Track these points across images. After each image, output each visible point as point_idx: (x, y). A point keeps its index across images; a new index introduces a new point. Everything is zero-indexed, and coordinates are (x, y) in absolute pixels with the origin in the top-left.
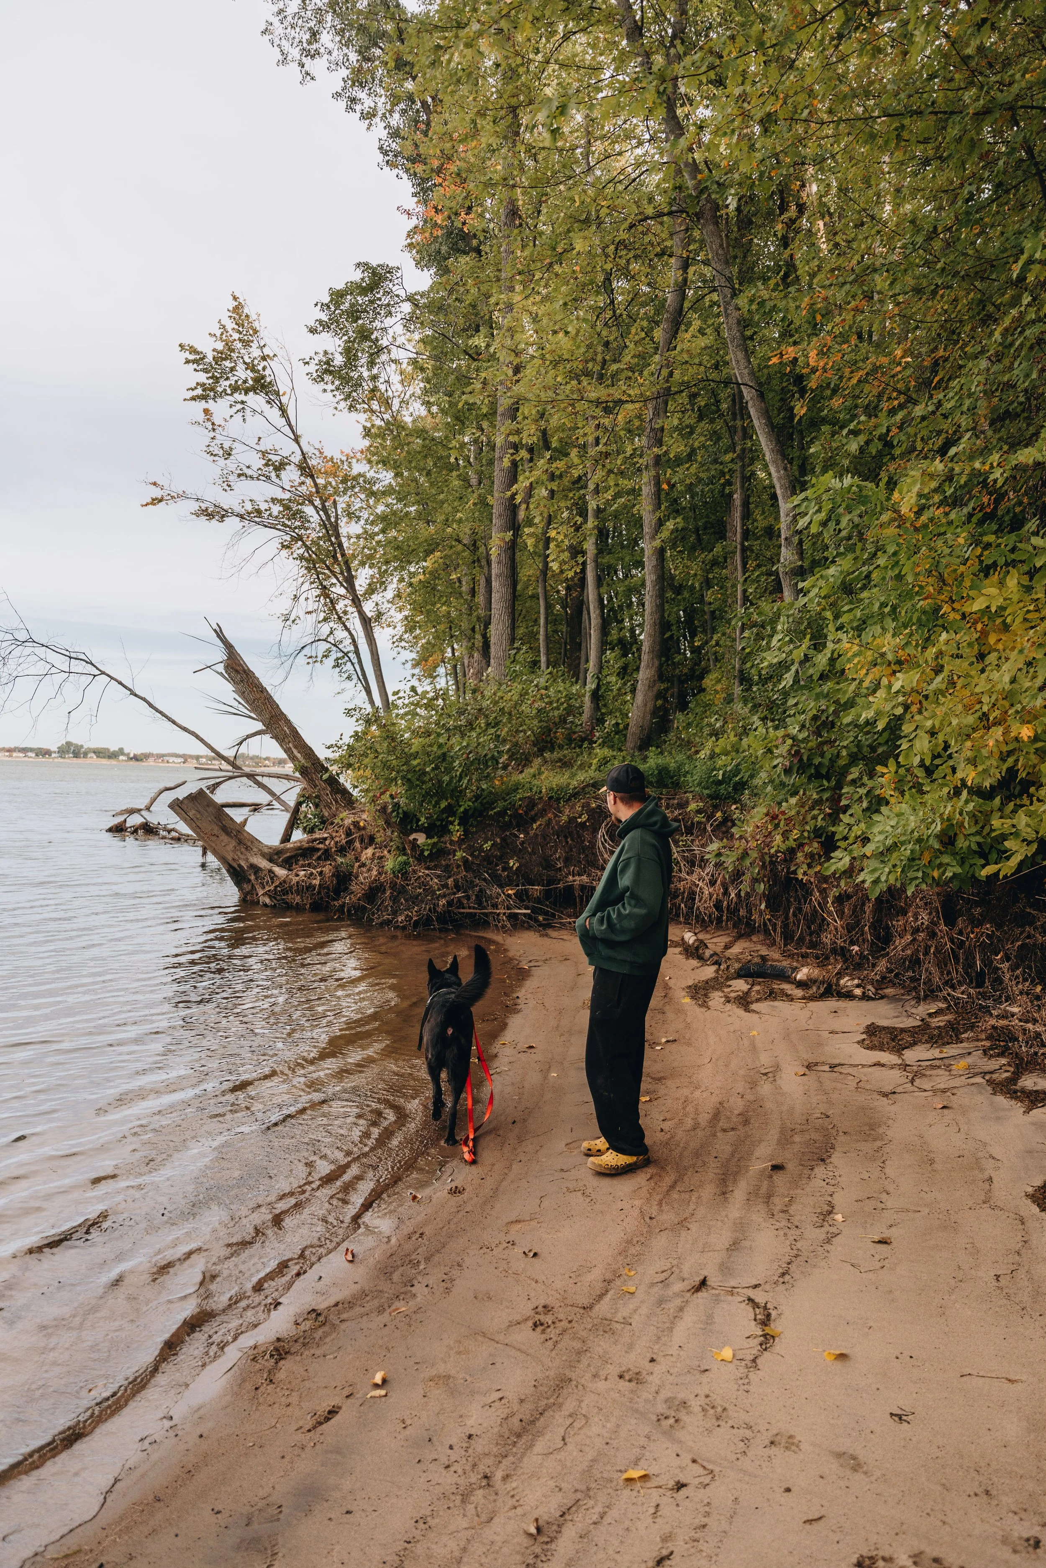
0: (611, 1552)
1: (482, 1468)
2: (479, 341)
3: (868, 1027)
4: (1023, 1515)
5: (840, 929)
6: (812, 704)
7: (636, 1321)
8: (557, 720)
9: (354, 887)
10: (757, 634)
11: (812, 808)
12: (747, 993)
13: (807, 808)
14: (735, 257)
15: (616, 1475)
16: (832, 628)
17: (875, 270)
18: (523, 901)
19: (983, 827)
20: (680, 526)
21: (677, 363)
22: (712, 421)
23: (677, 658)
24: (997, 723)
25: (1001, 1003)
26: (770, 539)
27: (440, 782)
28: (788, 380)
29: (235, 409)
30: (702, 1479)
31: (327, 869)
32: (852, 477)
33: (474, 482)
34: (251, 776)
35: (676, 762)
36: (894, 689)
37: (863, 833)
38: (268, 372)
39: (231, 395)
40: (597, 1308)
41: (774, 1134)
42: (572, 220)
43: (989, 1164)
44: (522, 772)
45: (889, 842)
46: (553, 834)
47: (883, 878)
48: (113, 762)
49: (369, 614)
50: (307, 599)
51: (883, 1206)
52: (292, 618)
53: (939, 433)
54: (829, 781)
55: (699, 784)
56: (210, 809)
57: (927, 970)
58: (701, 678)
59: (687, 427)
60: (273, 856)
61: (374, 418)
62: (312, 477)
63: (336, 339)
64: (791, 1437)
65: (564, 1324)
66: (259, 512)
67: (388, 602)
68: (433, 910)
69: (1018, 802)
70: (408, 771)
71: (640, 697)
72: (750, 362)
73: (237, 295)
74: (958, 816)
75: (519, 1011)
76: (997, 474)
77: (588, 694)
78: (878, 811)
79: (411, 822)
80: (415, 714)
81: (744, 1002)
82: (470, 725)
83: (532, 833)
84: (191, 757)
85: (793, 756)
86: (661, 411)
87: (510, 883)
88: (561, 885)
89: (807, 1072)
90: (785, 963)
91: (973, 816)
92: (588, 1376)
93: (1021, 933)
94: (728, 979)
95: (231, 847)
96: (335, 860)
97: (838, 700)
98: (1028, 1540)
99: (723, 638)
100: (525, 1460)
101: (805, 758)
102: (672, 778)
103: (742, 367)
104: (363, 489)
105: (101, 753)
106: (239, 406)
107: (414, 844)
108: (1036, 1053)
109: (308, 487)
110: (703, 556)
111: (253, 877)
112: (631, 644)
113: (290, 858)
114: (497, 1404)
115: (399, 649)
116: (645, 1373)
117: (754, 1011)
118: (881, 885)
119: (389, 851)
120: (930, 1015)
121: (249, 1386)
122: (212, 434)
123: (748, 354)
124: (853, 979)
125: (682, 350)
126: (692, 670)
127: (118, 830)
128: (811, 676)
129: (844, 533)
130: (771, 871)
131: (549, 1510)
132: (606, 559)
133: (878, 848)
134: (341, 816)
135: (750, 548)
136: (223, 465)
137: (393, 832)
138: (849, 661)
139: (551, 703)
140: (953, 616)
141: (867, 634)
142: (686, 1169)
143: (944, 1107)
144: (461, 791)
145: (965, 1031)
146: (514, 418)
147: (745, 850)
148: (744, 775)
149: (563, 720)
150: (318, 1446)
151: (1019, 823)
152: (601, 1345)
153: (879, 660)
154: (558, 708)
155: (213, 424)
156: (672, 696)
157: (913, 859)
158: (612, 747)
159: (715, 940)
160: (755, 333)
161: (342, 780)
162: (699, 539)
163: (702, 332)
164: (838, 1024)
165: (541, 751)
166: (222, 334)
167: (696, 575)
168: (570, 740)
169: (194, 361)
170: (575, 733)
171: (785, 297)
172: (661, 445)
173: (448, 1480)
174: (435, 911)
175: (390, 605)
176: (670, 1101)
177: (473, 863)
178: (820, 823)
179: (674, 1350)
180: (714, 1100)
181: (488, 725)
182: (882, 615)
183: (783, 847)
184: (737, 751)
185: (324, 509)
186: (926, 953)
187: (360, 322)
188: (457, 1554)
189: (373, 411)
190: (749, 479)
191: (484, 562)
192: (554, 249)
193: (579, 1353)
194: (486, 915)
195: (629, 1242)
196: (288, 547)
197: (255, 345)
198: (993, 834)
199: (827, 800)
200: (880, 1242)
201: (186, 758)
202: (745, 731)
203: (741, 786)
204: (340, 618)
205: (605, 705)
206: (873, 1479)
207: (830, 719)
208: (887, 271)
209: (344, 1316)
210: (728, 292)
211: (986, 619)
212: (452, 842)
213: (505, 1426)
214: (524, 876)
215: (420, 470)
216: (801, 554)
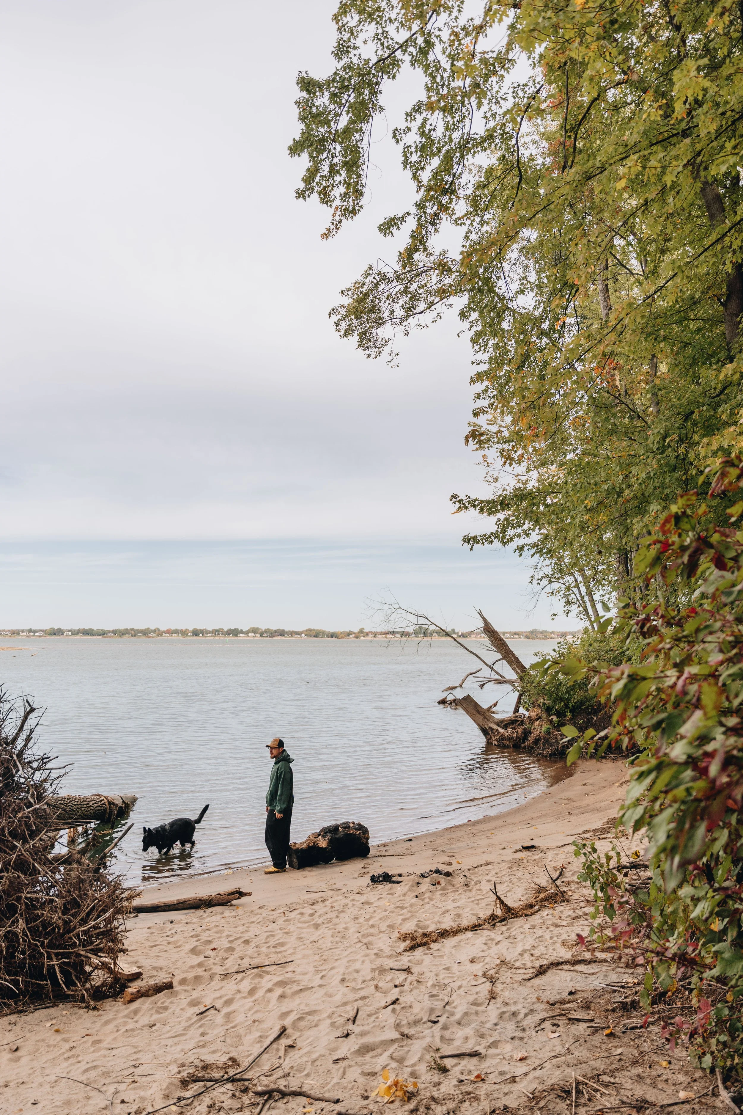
9: (530, 739)
31: (520, 730)
56: (472, 703)
60: (499, 723)
68: (557, 749)
79: (551, 711)
95: (481, 720)
107: (553, 720)
111: (491, 733)
113: (506, 724)
119: (544, 723)
127: (443, 702)
212: (567, 720)
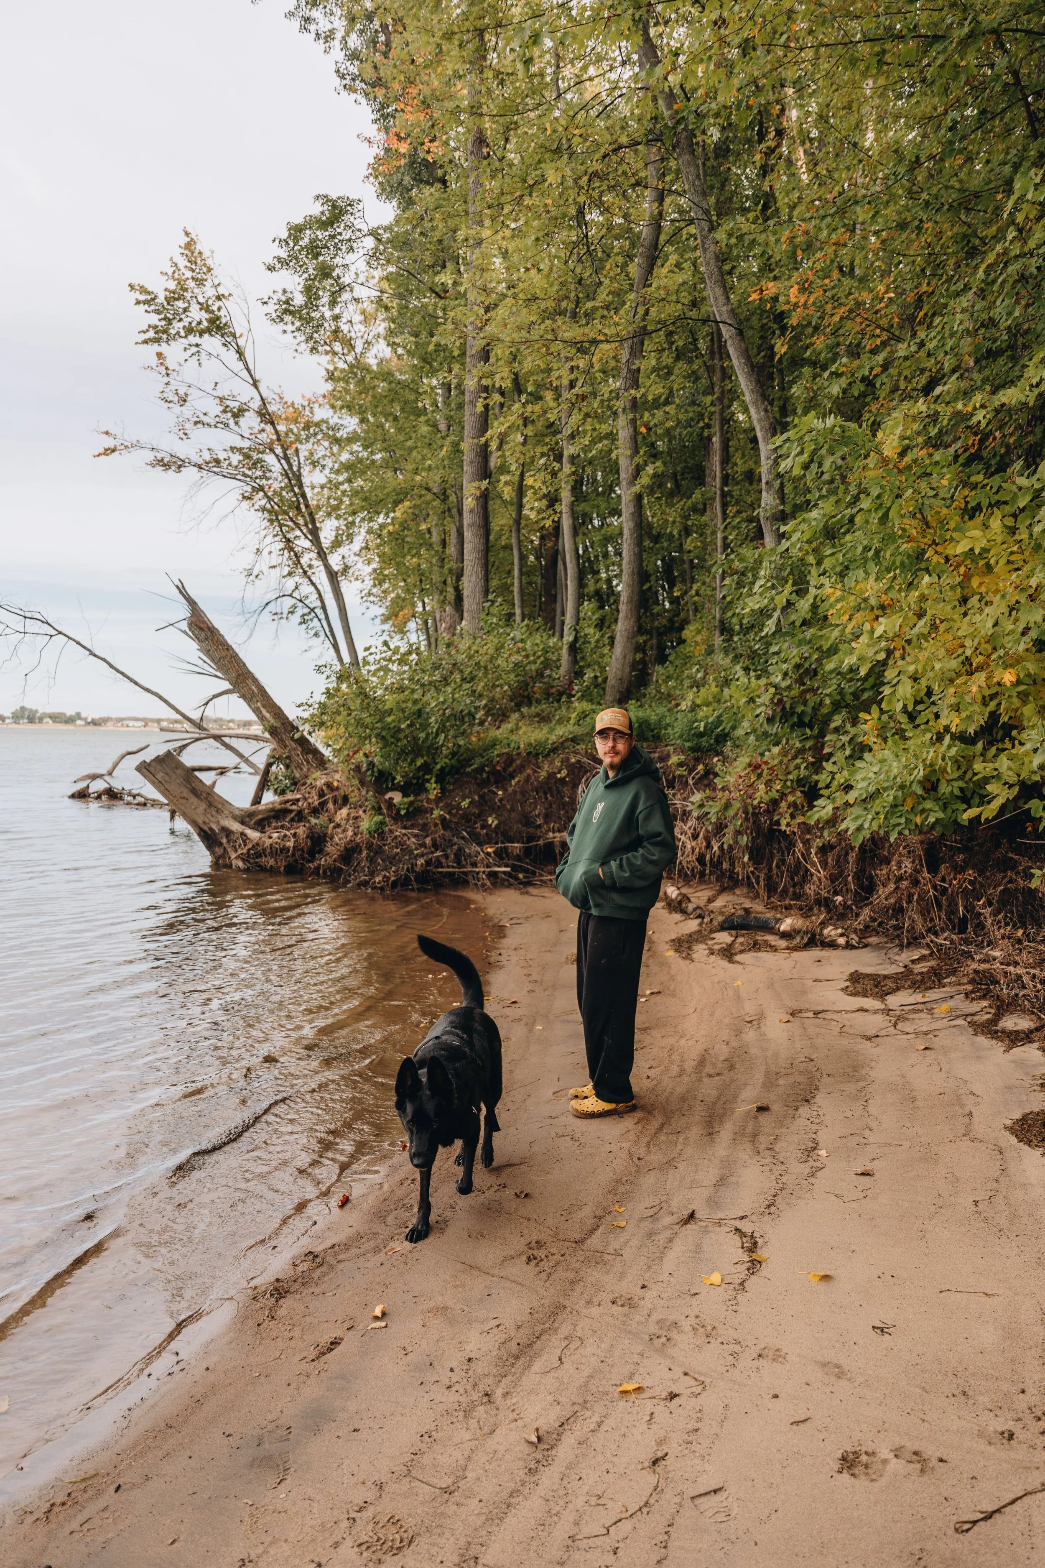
0: (608, 1455)
1: (482, 1387)
2: (446, 278)
3: (851, 975)
4: (998, 1412)
5: (823, 879)
6: (795, 652)
7: (627, 1252)
8: (534, 674)
9: (329, 848)
10: (738, 583)
11: (795, 758)
12: (731, 945)
13: (790, 757)
14: (712, 187)
15: (611, 1389)
16: (814, 571)
17: (856, 203)
18: (503, 859)
19: (965, 772)
20: (660, 470)
21: (653, 301)
22: (690, 361)
23: (656, 609)
24: (980, 668)
25: (983, 948)
26: (751, 484)
27: (416, 739)
28: (768, 317)
29: (189, 353)
30: (694, 1389)
31: (301, 830)
32: (836, 418)
33: (443, 426)
34: (217, 738)
35: (657, 715)
36: (876, 635)
37: (846, 781)
38: (223, 313)
39: (186, 337)
40: (588, 1242)
41: (759, 1077)
42: (543, 150)
43: (969, 1101)
44: (499, 728)
45: (872, 789)
46: (532, 790)
47: (866, 826)
48: (70, 727)
49: (336, 568)
50: (270, 553)
51: (865, 1141)
52: (255, 574)
53: (923, 371)
54: (811, 729)
55: (681, 737)
56: (179, 771)
57: (910, 918)
58: (681, 628)
59: (664, 367)
60: (245, 818)
61: (336, 360)
62: (272, 423)
63: (296, 277)
64: (777, 1350)
65: (557, 1257)
66: (217, 462)
67: (355, 554)
68: (411, 869)
69: (1000, 746)
70: (383, 728)
71: (618, 649)
72: (728, 298)
73: (189, 230)
74: (940, 761)
75: (502, 967)
76: (979, 416)
77: (565, 647)
78: (861, 758)
79: (387, 780)
80: (386, 670)
81: (728, 953)
82: (445, 681)
83: (510, 790)
84: (152, 720)
85: (776, 704)
86: (637, 351)
87: (489, 841)
88: (541, 842)
89: (792, 1019)
90: (768, 915)
91: (956, 762)
92: (582, 1303)
93: (1003, 878)
94: (712, 931)
95: (201, 810)
96: (309, 821)
97: (821, 647)
98: (1002, 1433)
99: (703, 588)
100: (524, 1378)
101: (788, 706)
102: (652, 731)
103: (720, 304)
104: (326, 436)
105: (56, 718)
106: (194, 349)
107: (390, 803)
108: (1017, 995)
109: (268, 435)
110: (682, 503)
111: (224, 841)
112: (608, 596)
113: (262, 820)
114: (495, 1330)
115: (368, 604)
116: (636, 1298)
117: (738, 962)
118: (864, 832)
119: (365, 811)
120: (913, 962)
121: (251, 1323)
122: (166, 379)
123: (727, 290)
124: (837, 928)
125: (659, 288)
126: (671, 621)
127: (82, 795)
128: (793, 623)
129: (826, 477)
130: (754, 823)
131: (549, 1421)
132: (581, 507)
133: (861, 795)
134: (314, 776)
135: (729, 493)
136: (178, 413)
137: (367, 792)
138: (832, 606)
139: (527, 656)
140: (935, 558)
141: (850, 578)
142: (672, 1112)
143: (926, 1049)
144: (437, 749)
145: (948, 976)
146: (487, 359)
147: (728, 800)
148: (726, 726)
149: (540, 674)
150: (322, 1373)
151: (1001, 766)
152: (593, 1275)
153: (863, 605)
154: (535, 662)
155: (167, 368)
156: (652, 649)
157: (896, 806)
158: (591, 701)
159: (697, 894)
160: (734, 267)
161: (312, 740)
162: (677, 485)
163: (678, 265)
164: (821, 972)
165: (518, 706)
166: (174, 272)
167: (674, 522)
168: (548, 695)
169: (145, 302)
170: (553, 687)
171: (765, 230)
172: (638, 387)
173: (451, 1398)
174: (413, 871)
175: (357, 558)
176: (655, 1050)
177: (450, 821)
178: (803, 772)
179: (664, 1277)
180: (699, 1049)
181: (463, 680)
182: (866, 560)
183: (766, 798)
184: (719, 701)
185: (287, 458)
186: (909, 902)
187: (321, 258)
188: (462, 1462)
189: (335, 353)
190: (728, 421)
191: (454, 511)
192: (525, 181)
193: (572, 1283)
194: (465, 873)
195: (619, 1181)
196: (249, 498)
197: (208, 284)
198: (975, 778)
199: (810, 749)
200: (863, 1174)
201: (146, 722)
202: (727, 682)
203: (723, 738)
204: (305, 572)
205: (583, 658)
206: (856, 1384)
207: (813, 666)
208: (869, 203)
209: (340, 1257)
210: (706, 225)
211: (968, 562)
212: (429, 801)
213: (503, 1350)
214: (503, 834)
215: (386, 415)
216: (782, 498)
